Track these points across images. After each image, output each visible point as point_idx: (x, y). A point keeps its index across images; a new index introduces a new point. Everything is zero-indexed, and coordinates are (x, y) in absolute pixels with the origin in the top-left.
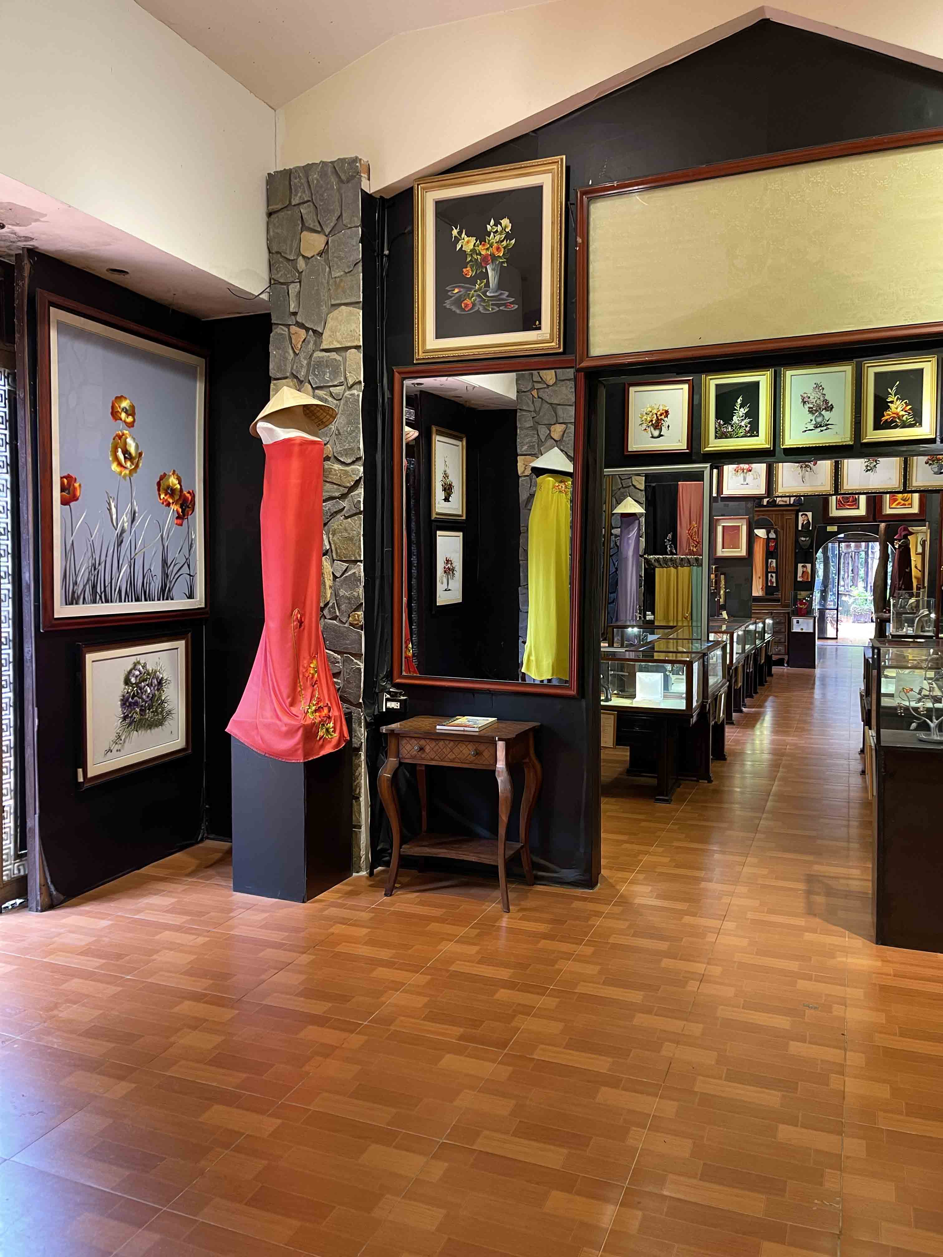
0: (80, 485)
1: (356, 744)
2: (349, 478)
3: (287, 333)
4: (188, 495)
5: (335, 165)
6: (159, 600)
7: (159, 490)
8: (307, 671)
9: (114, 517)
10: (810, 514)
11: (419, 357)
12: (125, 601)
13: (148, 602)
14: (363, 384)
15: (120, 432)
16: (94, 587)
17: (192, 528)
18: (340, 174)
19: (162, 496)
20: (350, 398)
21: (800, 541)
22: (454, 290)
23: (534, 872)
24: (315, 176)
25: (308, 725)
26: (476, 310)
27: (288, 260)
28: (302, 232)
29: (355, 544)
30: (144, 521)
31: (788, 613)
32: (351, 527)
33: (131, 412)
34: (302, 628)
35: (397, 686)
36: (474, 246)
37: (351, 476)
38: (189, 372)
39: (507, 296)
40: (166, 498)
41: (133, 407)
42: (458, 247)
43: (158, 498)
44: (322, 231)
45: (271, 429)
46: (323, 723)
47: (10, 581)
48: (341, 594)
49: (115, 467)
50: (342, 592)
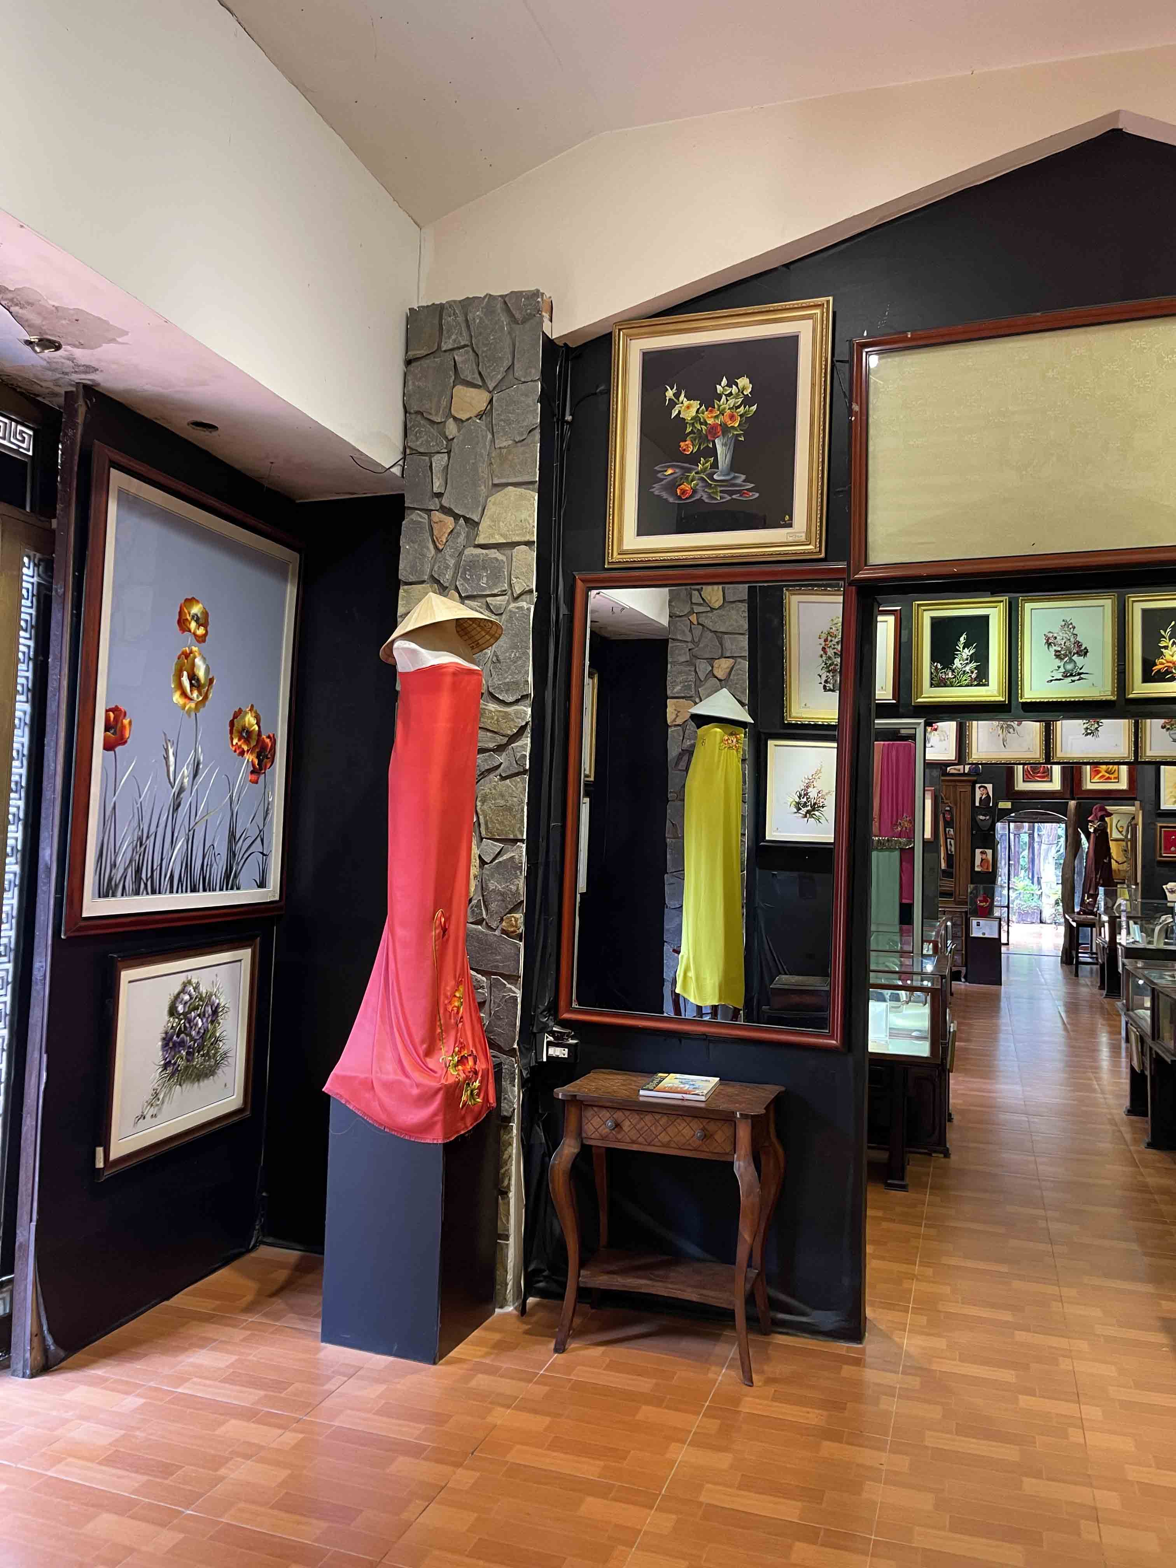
0: (130, 723)
1: (507, 1111)
2: (512, 724)
3: (426, 521)
4: (268, 740)
5: (507, 299)
6: (221, 889)
7: (231, 732)
8: (450, 1003)
9: (172, 769)
10: (990, 787)
11: (614, 560)
12: (177, 892)
13: (207, 893)
14: (535, 594)
15: (187, 649)
16: (138, 871)
17: (269, 787)
18: (514, 312)
19: (235, 741)
20: (517, 612)
21: (977, 819)
22: (666, 471)
23: (772, 1314)
24: (478, 313)
25: (451, 1085)
26: (698, 498)
27: (432, 422)
28: (454, 386)
29: (515, 816)
30: (210, 776)
31: (966, 912)
32: (510, 791)
33: (203, 621)
34: (446, 936)
35: (564, 1023)
36: (697, 412)
37: (513, 720)
38: (279, 570)
39: (744, 481)
40: (239, 744)
41: (206, 614)
42: (674, 413)
43: (227, 745)
44: (484, 386)
45: (414, 651)
46: (468, 1081)
47: (19, 860)
48: (492, 887)
49: (177, 698)
50: (492, 885)
